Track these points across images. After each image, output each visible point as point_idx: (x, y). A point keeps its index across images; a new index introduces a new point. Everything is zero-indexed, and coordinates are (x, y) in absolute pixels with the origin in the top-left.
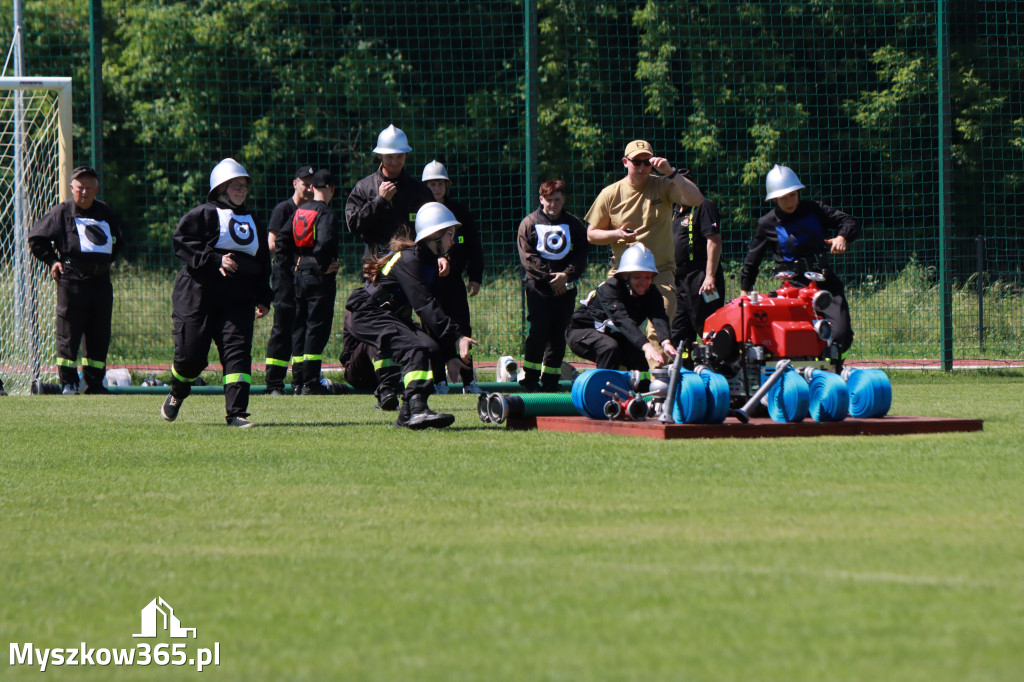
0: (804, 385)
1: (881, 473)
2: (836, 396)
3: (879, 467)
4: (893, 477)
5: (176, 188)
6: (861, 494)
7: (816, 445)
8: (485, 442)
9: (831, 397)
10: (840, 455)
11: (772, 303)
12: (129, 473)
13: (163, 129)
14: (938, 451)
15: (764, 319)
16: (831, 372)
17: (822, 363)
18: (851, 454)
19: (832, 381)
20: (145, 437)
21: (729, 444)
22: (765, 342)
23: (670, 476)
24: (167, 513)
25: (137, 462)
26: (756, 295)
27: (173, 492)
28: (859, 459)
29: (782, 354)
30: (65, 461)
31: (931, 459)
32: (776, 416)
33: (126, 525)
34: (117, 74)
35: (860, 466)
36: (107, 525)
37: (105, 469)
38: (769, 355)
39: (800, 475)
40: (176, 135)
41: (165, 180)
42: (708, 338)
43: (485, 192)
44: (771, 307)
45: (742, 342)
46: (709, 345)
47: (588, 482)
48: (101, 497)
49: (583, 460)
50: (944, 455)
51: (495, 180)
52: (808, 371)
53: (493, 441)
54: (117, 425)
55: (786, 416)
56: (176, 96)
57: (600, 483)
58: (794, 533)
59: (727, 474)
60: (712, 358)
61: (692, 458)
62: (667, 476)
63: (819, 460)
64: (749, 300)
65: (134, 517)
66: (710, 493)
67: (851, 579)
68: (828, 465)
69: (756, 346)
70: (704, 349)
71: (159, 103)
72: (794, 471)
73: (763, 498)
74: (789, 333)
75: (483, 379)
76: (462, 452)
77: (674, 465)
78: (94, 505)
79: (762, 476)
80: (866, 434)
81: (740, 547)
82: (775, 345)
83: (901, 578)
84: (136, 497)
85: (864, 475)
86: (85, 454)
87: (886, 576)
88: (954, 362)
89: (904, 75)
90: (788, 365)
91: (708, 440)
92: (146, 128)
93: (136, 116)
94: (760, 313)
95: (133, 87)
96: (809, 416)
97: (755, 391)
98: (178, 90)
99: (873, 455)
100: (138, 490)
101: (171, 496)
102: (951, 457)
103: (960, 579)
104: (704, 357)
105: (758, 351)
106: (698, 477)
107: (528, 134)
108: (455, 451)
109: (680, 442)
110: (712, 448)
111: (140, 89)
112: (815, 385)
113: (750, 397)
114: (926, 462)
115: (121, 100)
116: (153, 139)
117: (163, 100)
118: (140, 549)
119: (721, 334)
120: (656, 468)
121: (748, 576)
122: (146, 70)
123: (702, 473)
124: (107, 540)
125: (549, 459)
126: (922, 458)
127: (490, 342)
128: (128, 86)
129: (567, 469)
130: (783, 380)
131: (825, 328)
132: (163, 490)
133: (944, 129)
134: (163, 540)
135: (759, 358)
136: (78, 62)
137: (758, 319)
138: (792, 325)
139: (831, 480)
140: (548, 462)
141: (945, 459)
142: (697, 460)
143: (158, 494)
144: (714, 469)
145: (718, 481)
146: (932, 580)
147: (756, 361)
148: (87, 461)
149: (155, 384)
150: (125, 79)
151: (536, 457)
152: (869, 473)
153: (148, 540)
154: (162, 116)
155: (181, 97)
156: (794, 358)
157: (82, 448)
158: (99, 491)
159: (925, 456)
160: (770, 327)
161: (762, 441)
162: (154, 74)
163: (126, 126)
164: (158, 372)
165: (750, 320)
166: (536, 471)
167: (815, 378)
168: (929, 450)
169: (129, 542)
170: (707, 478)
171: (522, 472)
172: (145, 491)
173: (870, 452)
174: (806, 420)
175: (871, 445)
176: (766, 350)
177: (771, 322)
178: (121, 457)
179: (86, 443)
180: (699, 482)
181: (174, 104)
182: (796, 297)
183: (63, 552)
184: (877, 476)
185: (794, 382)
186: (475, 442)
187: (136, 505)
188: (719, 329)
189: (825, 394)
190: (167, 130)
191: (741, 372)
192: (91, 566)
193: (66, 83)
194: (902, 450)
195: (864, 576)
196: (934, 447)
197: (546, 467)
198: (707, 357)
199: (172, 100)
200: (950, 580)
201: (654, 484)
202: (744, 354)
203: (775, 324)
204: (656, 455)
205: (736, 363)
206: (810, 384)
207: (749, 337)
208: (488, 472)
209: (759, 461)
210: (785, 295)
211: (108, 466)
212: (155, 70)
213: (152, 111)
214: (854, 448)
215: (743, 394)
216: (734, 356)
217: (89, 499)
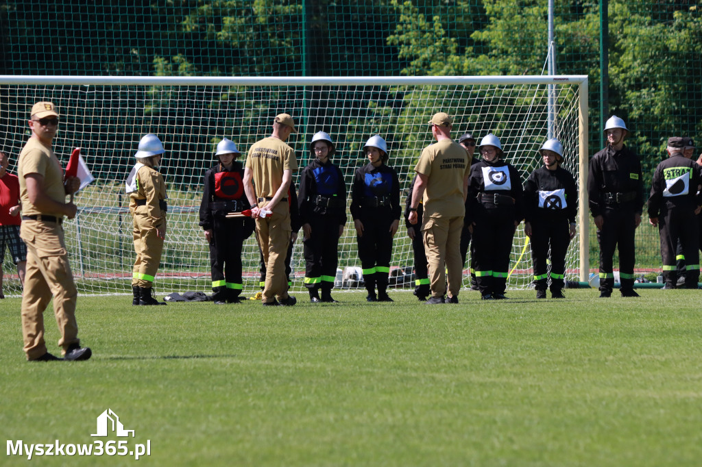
5: (655, 148)
12: (629, 342)
13: (647, 109)
20: (638, 317)
24: (656, 369)
25: (634, 334)
27: (660, 355)
30: (585, 333)
33: (629, 377)
34: (616, 72)
36: (616, 376)
37: (612, 338)
40: (655, 113)
41: (648, 143)
48: (611, 357)
54: (619, 309)
56: (655, 86)
65: (634, 372)
71: (644, 91)
78: (606, 363)
84: (635, 358)
86: (599, 329)
92: (635, 108)
93: (629, 100)
95: (627, 81)
98: (657, 83)
100: (635, 353)
101: (659, 358)
111: (632, 83)
115: (618, 90)
116: (641, 116)
117: (647, 89)
118: (640, 393)
122: (637, 69)
124: (616, 387)
128: (624, 80)
132: (652, 353)
134: (654, 387)
136: (590, 65)
143: (650, 356)
148: (600, 334)
149: (643, 282)
150: (622, 76)
153: (644, 387)
154: (646, 101)
155: (659, 87)
157: (596, 324)
158: (610, 354)
162: (642, 72)
163: (622, 107)
164: (645, 273)
169: (632, 388)
172: (640, 354)
178: (623, 331)
179: (599, 321)
181: (654, 92)
183: (588, 395)
187: (635, 363)
190: (650, 110)
192: (607, 404)
193: (585, 79)
199: (653, 89)
211: (615, 337)
212: (643, 69)
213: (639, 97)
217: (603, 359)
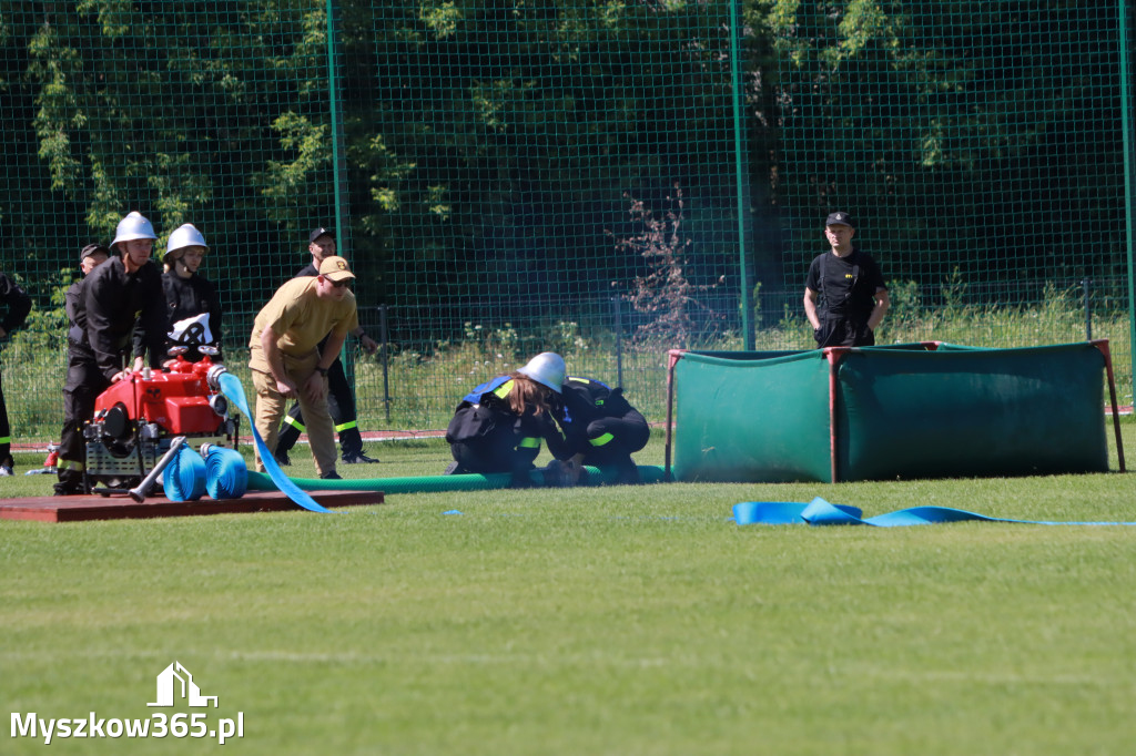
0: (200, 462)
1: (279, 550)
2: (233, 472)
3: (277, 544)
4: (291, 554)
6: (257, 571)
7: (214, 523)
9: (228, 473)
10: (238, 533)
11: (165, 379)
14: (338, 526)
15: (158, 395)
16: (227, 447)
17: (218, 439)
18: (249, 531)
19: (229, 458)
21: (124, 526)
22: (159, 419)
23: (61, 560)
26: (148, 372)
28: (258, 536)
29: (177, 431)
31: (330, 534)
32: (172, 494)
35: (258, 544)
38: (163, 433)
39: (196, 555)
42: (100, 417)
44: (164, 383)
45: (135, 420)
46: (101, 424)
50: (344, 529)
52: (204, 447)
55: (182, 494)
58: (186, 614)
59: (121, 557)
60: (104, 438)
61: (85, 541)
62: (58, 560)
63: (216, 539)
64: (141, 376)
66: (101, 576)
67: (241, 659)
68: (225, 543)
69: (150, 423)
70: (96, 428)
72: (189, 550)
73: (156, 579)
74: (183, 409)
77: (66, 548)
79: (156, 557)
80: (265, 510)
81: (130, 630)
82: (169, 422)
83: (293, 657)
85: (262, 553)
87: (278, 654)
89: (309, 144)
90: (183, 441)
91: (102, 522)
94: (153, 389)
96: (206, 494)
97: (150, 469)
99: (271, 532)
102: (351, 531)
103: (352, 654)
104: (96, 437)
105: (152, 429)
106: (89, 560)
109: (72, 525)
110: (106, 530)
112: (212, 461)
113: (145, 477)
114: (325, 537)
119: (113, 412)
120: (46, 552)
121: (136, 660)
123: (94, 556)
126: (322, 533)
130: (179, 458)
131: (220, 403)
135: (153, 436)
137: (151, 396)
138: (187, 401)
139: (227, 558)
141: (345, 533)
142: (90, 543)
144: (107, 552)
145: (110, 564)
146: (323, 657)
147: (150, 439)
152: (266, 550)
156: (189, 435)
159: (325, 530)
160: (164, 404)
161: (159, 521)
165: (143, 397)
167: (211, 454)
168: (329, 525)
170: (99, 561)
173: (269, 528)
174: (204, 498)
175: (270, 522)
176: (160, 428)
177: (164, 399)
180: (90, 565)
182: (190, 372)
184: (275, 553)
185: (190, 460)
188: (111, 407)
189: (222, 471)
191: (135, 451)
194: (302, 525)
195: (256, 655)
196: (334, 521)
198: (100, 436)
200: (342, 657)
201: (43, 569)
202: (137, 433)
203: (169, 400)
204: (47, 539)
205: (130, 442)
206: (207, 461)
207: (142, 414)
209: (154, 542)
210: (178, 370)
214: (253, 526)
215: (139, 473)
216: (127, 434)
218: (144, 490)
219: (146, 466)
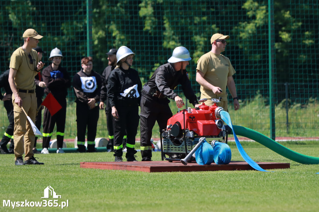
0: (211, 148)
1: (246, 187)
2: (225, 153)
3: (245, 185)
4: (251, 189)
6: (237, 196)
8: (70, 174)
9: (223, 153)
10: (228, 179)
11: (197, 112)
14: (271, 177)
16: (223, 142)
17: (219, 139)
18: (232, 179)
19: (223, 147)
22: (194, 130)
23: (153, 188)
26: (190, 109)
28: (236, 181)
29: (202, 135)
31: (267, 181)
32: (199, 162)
35: (237, 184)
38: (196, 135)
39: (210, 188)
42: (169, 128)
43: (69, 64)
44: (197, 114)
45: (184, 129)
46: (169, 131)
47: (117, 192)
49: (114, 182)
50: (274, 179)
51: (74, 59)
52: (213, 142)
53: (74, 174)
55: (203, 162)
57: (122, 192)
59: (179, 188)
60: (171, 137)
61: (162, 180)
62: (152, 188)
63: (218, 181)
64: (187, 111)
66: (171, 196)
68: (222, 183)
69: (190, 131)
70: (167, 133)
72: (207, 186)
73: (194, 198)
74: (204, 125)
75: (69, 146)
76: (61, 179)
77: (155, 184)
79: (194, 189)
82: (198, 130)
88: (276, 138)
90: (204, 139)
94: (192, 117)
96: (214, 162)
97: (190, 151)
99: (242, 179)
102: (276, 180)
104: (167, 136)
105: (191, 134)
106: (165, 189)
107: (88, 38)
108: (57, 178)
112: (216, 148)
113: (188, 154)
119: (175, 126)
120: (147, 185)
123: (167, 187)
125: (99, 181)
126: (264, 180)
127: (71, 130)
129: (107, 186)
130: (202, 146)
131: (220, 123)
133: (272, 36)
135: (191, 137)
137: (191, 119)
138: (206, 122)
139: (224, 190)
140: (99, 183)
141: (274, 181)
142: (165, 181)
144: (172, 186)
145: (174, 191)
147: (190, 138)
151: (94, 181)
152: (240, 187)
156: (207, 137)
160: (196, 123)
165: (187, 120)
166: (94, 187)
167: (216, 145)
168: (267, 177)
170: (169, 189)
171: (88, 187)
173: (241, 178)
174: (212, 164)
175: (241, 175)
176: (194, 133)
177: (196, 121)
180: (166, 191)
182: (208, 110)
184: (244, 188)
185: (207, 147)
186: (66, 174)
188: (174, 124)
189: (220, 152)
191: (183, 143)
194: (255, 177)
196: (269, 175)
197: (98, 185)
201: (146, 192)
202: (185, 135)
203: (198, 121)
204: (146, 179)
205: (181, 139)
206: (214, 148)
207: (187, 127)
208: (72, 187)
209: (192, 182)
210: (203, 109)
214: (234, 176)
215: (185, 152)
216: (180, 135)
218: (187, 160)
219: (188, 149)
